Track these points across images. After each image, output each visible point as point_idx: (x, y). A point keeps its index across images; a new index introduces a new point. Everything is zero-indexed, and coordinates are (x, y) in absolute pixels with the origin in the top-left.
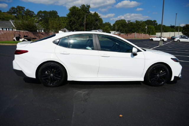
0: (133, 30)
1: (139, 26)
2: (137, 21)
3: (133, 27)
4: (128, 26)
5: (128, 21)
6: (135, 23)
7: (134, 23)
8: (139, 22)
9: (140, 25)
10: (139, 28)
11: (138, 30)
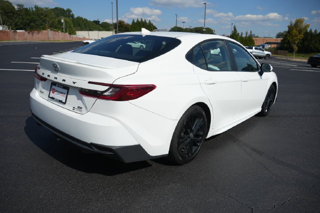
0: (32, 24)
1: (42, 17)
2: (36, 7)
3: (32, 18)
4: (19, 15)
5: (19, 5)
6: (34, 9)
7: (33, 11)
8: (42, 9)
9: (46, 16)
10: (44, 21)
11: (42, 25)
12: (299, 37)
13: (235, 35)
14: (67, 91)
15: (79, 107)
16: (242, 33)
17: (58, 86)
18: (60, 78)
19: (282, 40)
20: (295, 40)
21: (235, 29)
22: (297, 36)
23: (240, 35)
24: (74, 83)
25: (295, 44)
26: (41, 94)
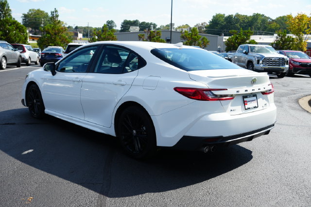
14: (256, 97)
15: (265, 105)
24: (264, 88)
26: (233, 113)
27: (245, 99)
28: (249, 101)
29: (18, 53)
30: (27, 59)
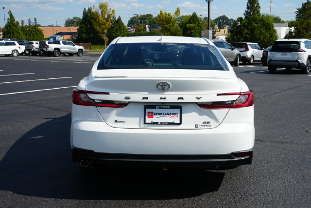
12: (107, 25)
13: (13, 25)
14: (179, 110)
15: (204, 123)
16: (23, 21)
17: (159, 108)
18: (171, 97)
19: (78, 29)
20: (103, 29)
21: (11, 15)
22: (105, 24)
23: (20, 24)
24: (199, 99)
25: (104, 33)
26: (118, 125)
27: (148, 110)
28: (156, 114)
29: (236, 51)
30: (249, 58)
